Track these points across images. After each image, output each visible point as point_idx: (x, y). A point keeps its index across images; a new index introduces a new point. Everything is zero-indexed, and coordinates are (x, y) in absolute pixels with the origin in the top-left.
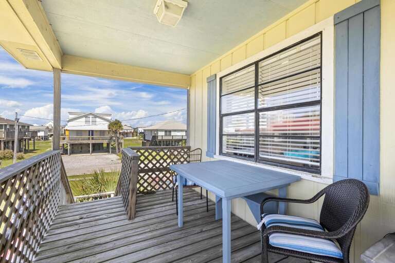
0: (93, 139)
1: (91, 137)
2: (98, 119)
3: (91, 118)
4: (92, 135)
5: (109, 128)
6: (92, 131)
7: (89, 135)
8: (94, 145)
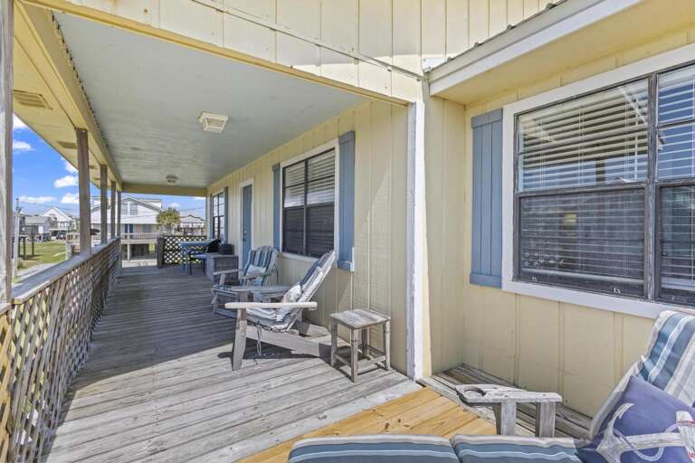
0: (131, 237)
1: (129, 234)
2: (140, 208)
3: (129, 206)
4: (131, 231)
5: (158, 221)
6: (131, 225)
7: (126, 232)
8: (134, 247)
